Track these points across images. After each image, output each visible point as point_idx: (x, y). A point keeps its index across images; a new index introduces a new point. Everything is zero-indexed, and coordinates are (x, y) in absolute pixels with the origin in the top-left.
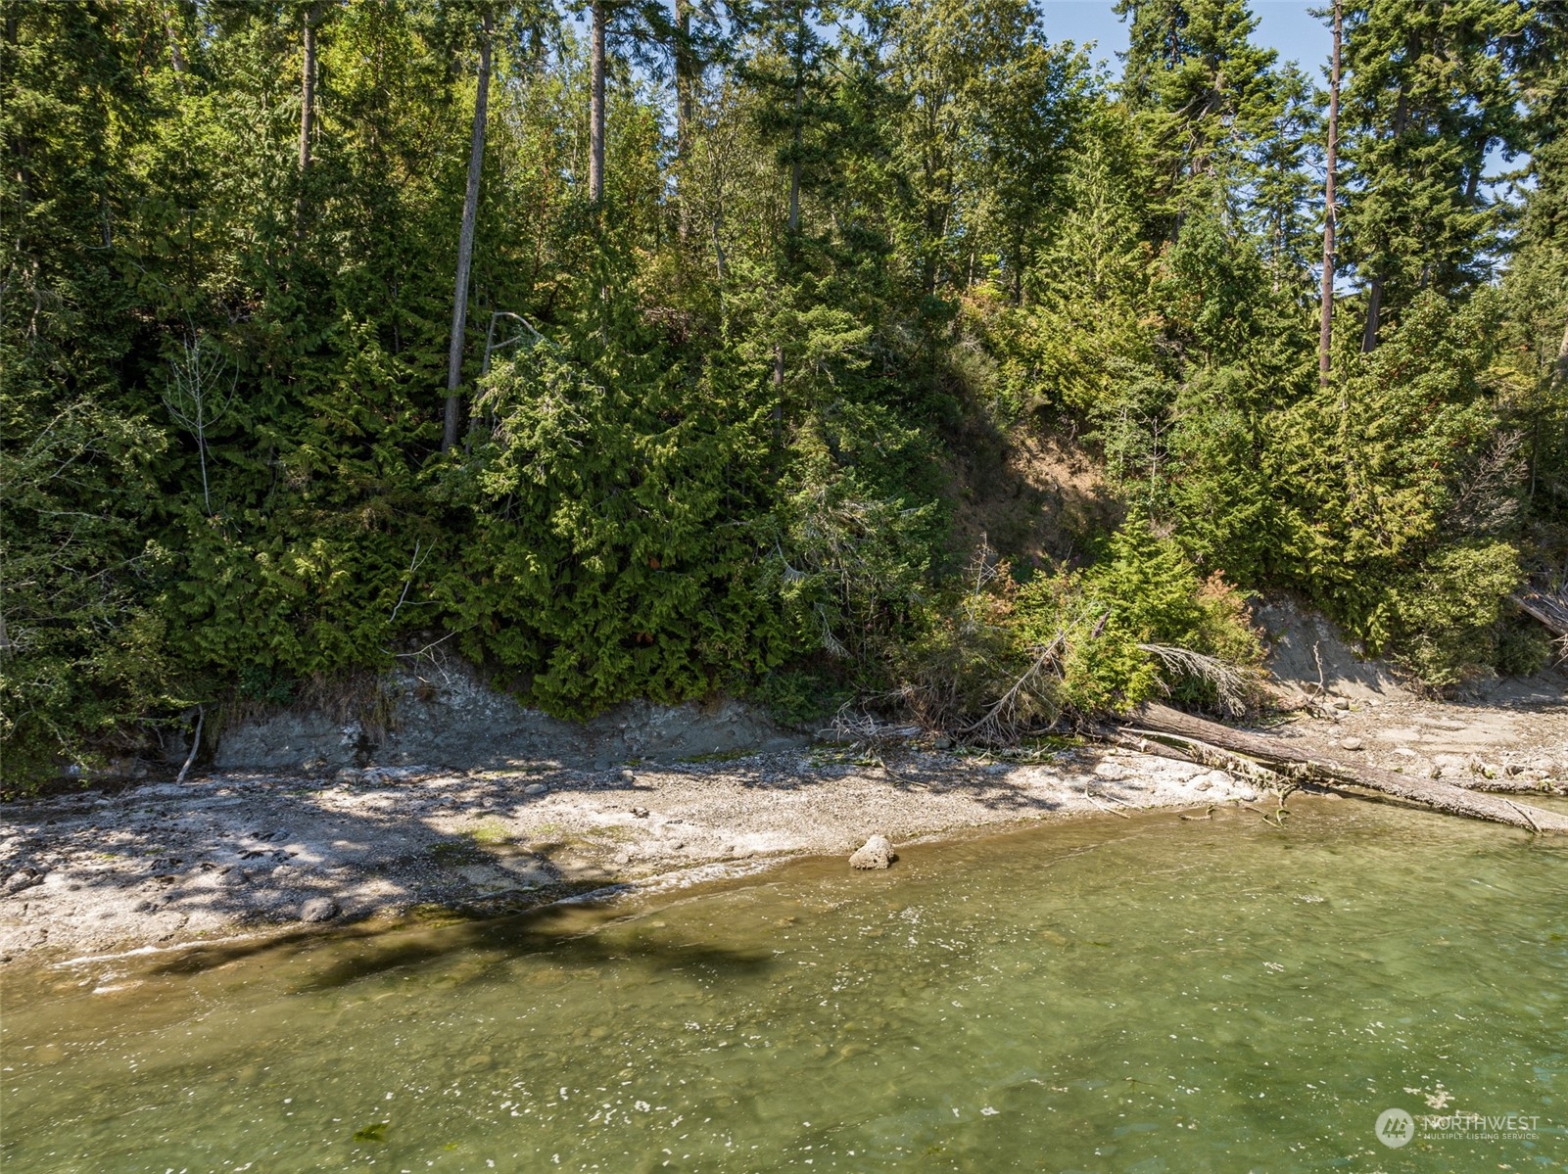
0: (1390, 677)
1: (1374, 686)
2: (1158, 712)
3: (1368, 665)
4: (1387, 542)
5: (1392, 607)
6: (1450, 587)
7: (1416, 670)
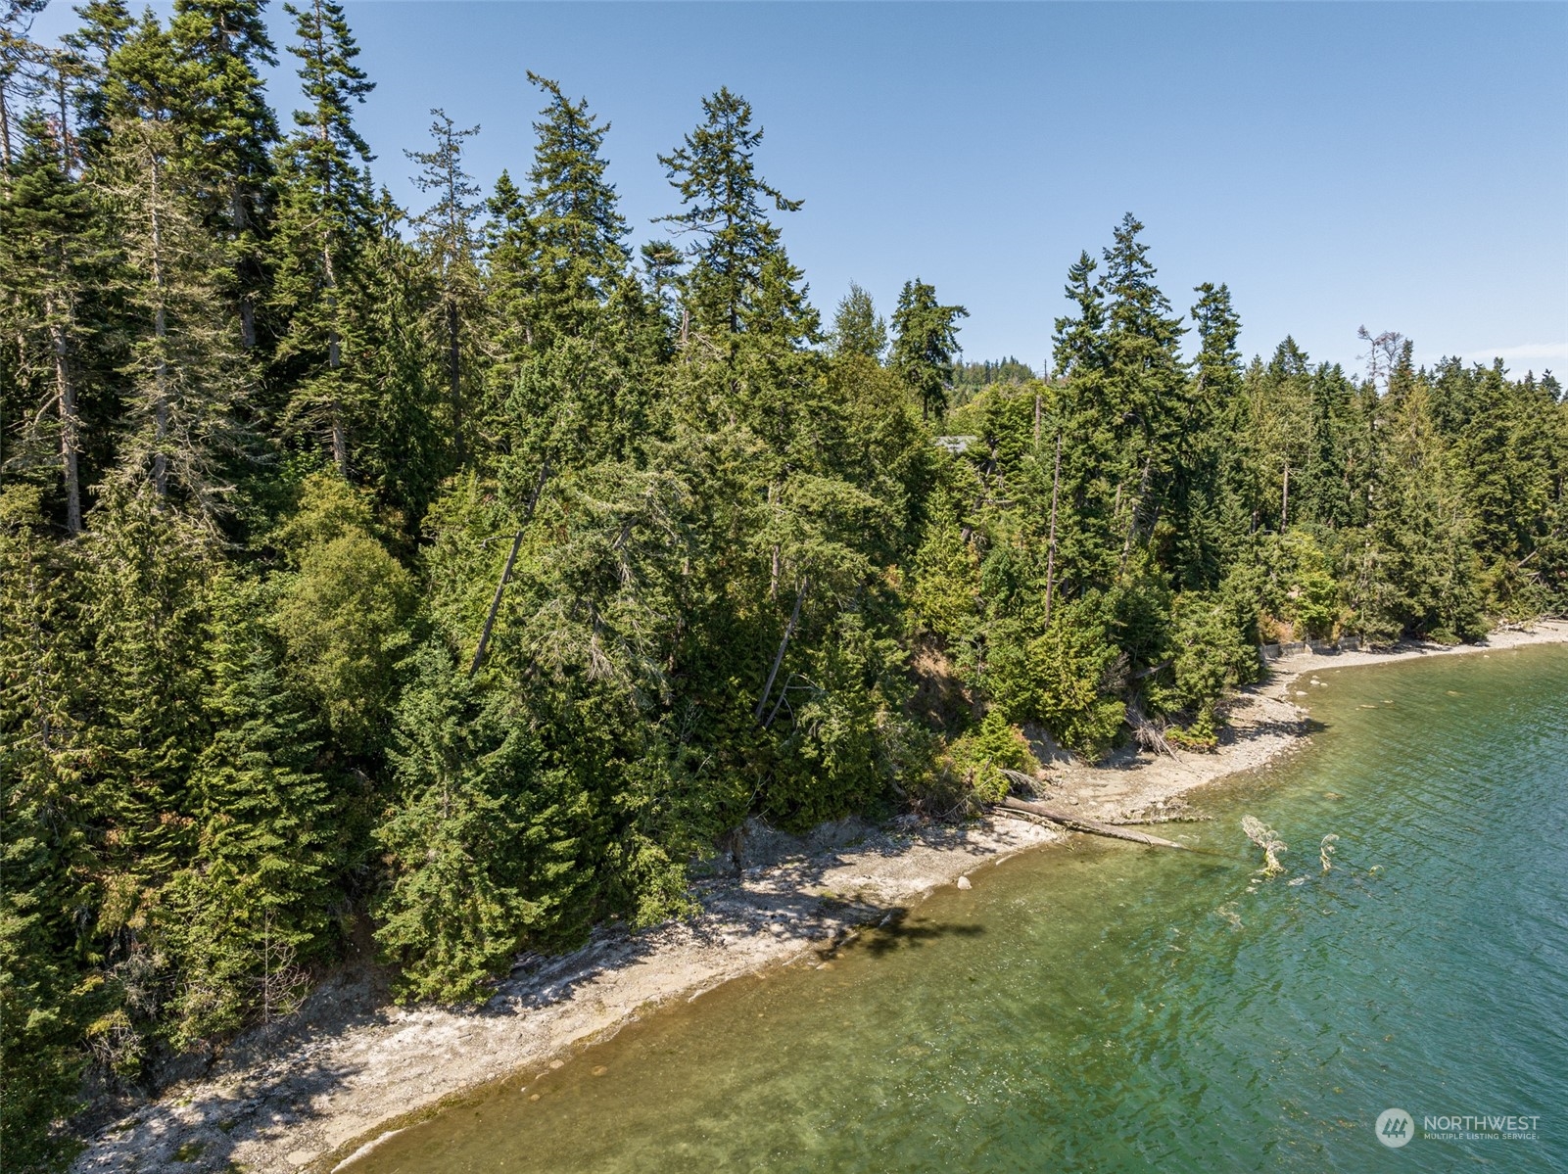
0: (1073, 757)
1: (1067, 762)
2: (1011, 800)
3: (1064, 752)
4: (1077, 703)
5: (1075, 728)
6: (1100, 720)
7: (1084, 754)
